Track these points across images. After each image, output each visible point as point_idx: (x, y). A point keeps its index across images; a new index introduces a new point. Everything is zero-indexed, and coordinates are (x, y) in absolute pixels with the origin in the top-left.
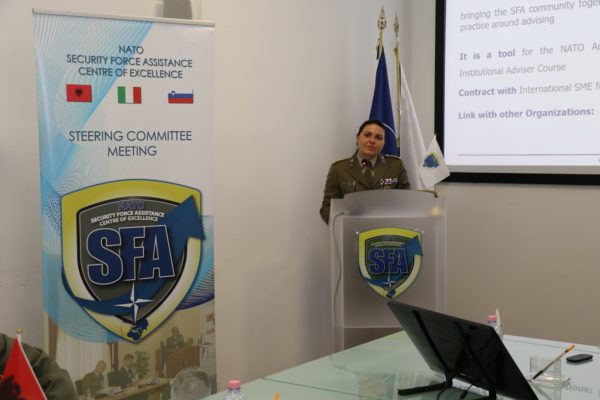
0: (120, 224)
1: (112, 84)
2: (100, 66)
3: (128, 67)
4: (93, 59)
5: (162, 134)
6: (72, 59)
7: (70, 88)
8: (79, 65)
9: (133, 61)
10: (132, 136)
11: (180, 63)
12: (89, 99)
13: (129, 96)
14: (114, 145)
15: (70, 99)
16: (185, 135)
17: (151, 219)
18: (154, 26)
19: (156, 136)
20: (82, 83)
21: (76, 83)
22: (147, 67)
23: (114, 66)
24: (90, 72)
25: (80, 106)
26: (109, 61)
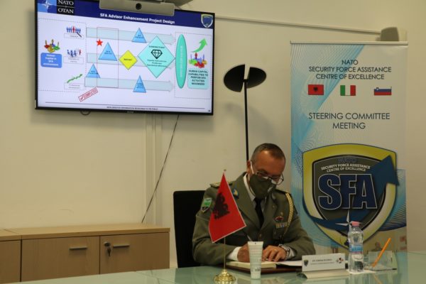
0: (340, 171)
1: (337, 83)
2: (329, 73)
3: (348, 73)
4: (325, 69)
5: (369, 115)
6: (312, 69)
7: (310, 86)
8: (316, 73)
9: (351, 69)
10: (349, 116)
11: (383, 70)
12: (322, 93)
13: (348, 91)
14: (337, 121)
15: (310, 93)
16: (385, 116)
17: (361, 169)
18: (366, 47)
19: (366, 116)
20: (317, 84)
21: (314, 84)
22: (360, 73)
23: (338, 73)
24: (323, 76)
25: (316, 98)
26: (335, 70)
